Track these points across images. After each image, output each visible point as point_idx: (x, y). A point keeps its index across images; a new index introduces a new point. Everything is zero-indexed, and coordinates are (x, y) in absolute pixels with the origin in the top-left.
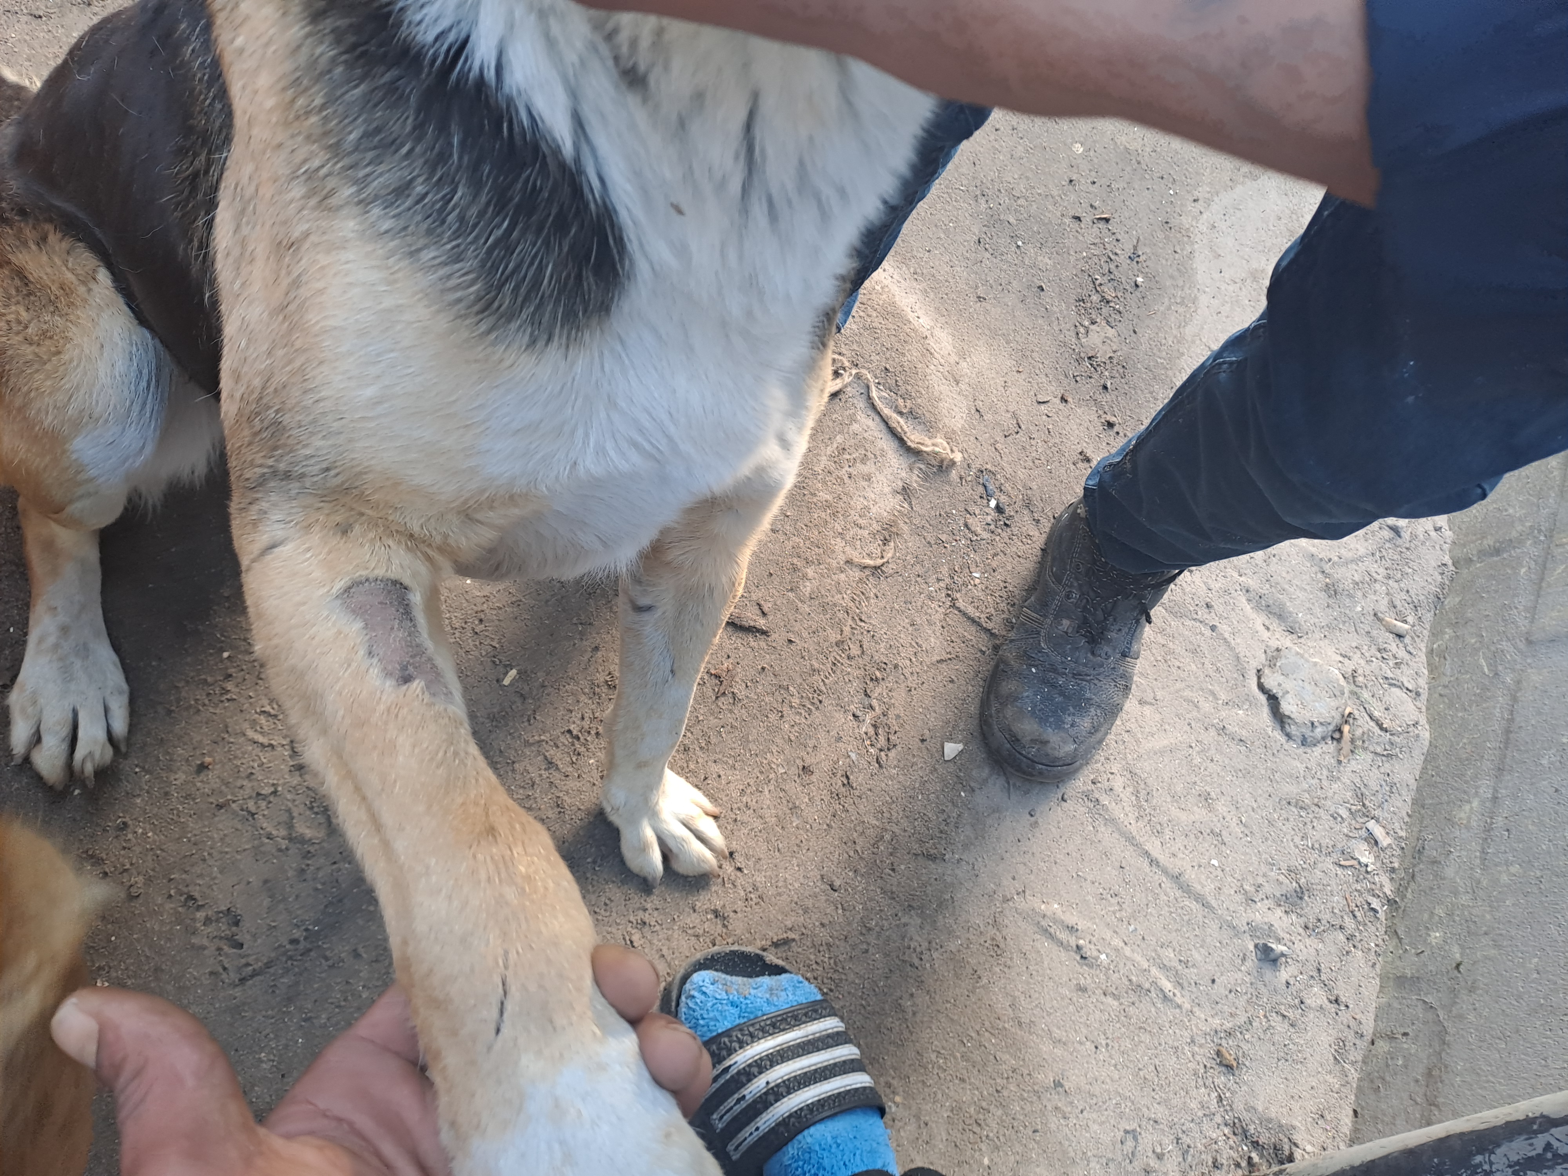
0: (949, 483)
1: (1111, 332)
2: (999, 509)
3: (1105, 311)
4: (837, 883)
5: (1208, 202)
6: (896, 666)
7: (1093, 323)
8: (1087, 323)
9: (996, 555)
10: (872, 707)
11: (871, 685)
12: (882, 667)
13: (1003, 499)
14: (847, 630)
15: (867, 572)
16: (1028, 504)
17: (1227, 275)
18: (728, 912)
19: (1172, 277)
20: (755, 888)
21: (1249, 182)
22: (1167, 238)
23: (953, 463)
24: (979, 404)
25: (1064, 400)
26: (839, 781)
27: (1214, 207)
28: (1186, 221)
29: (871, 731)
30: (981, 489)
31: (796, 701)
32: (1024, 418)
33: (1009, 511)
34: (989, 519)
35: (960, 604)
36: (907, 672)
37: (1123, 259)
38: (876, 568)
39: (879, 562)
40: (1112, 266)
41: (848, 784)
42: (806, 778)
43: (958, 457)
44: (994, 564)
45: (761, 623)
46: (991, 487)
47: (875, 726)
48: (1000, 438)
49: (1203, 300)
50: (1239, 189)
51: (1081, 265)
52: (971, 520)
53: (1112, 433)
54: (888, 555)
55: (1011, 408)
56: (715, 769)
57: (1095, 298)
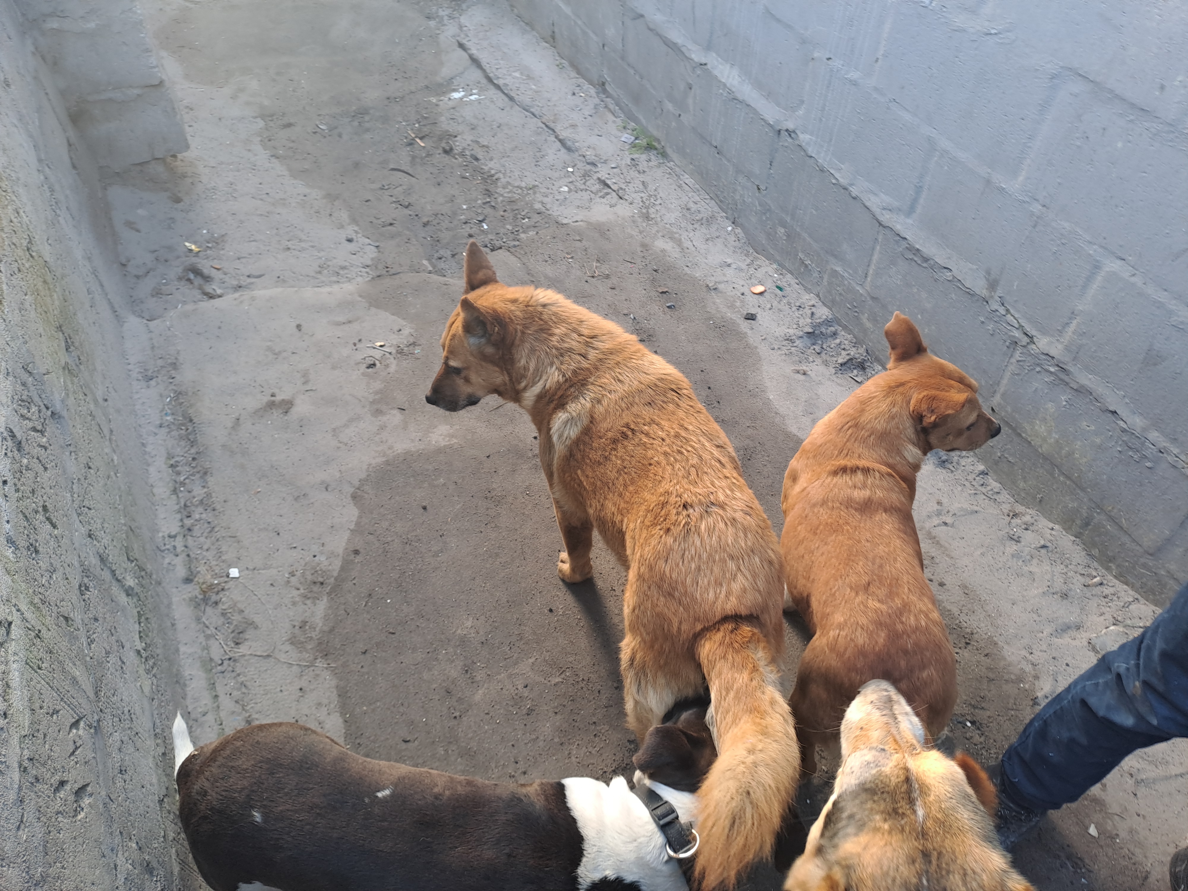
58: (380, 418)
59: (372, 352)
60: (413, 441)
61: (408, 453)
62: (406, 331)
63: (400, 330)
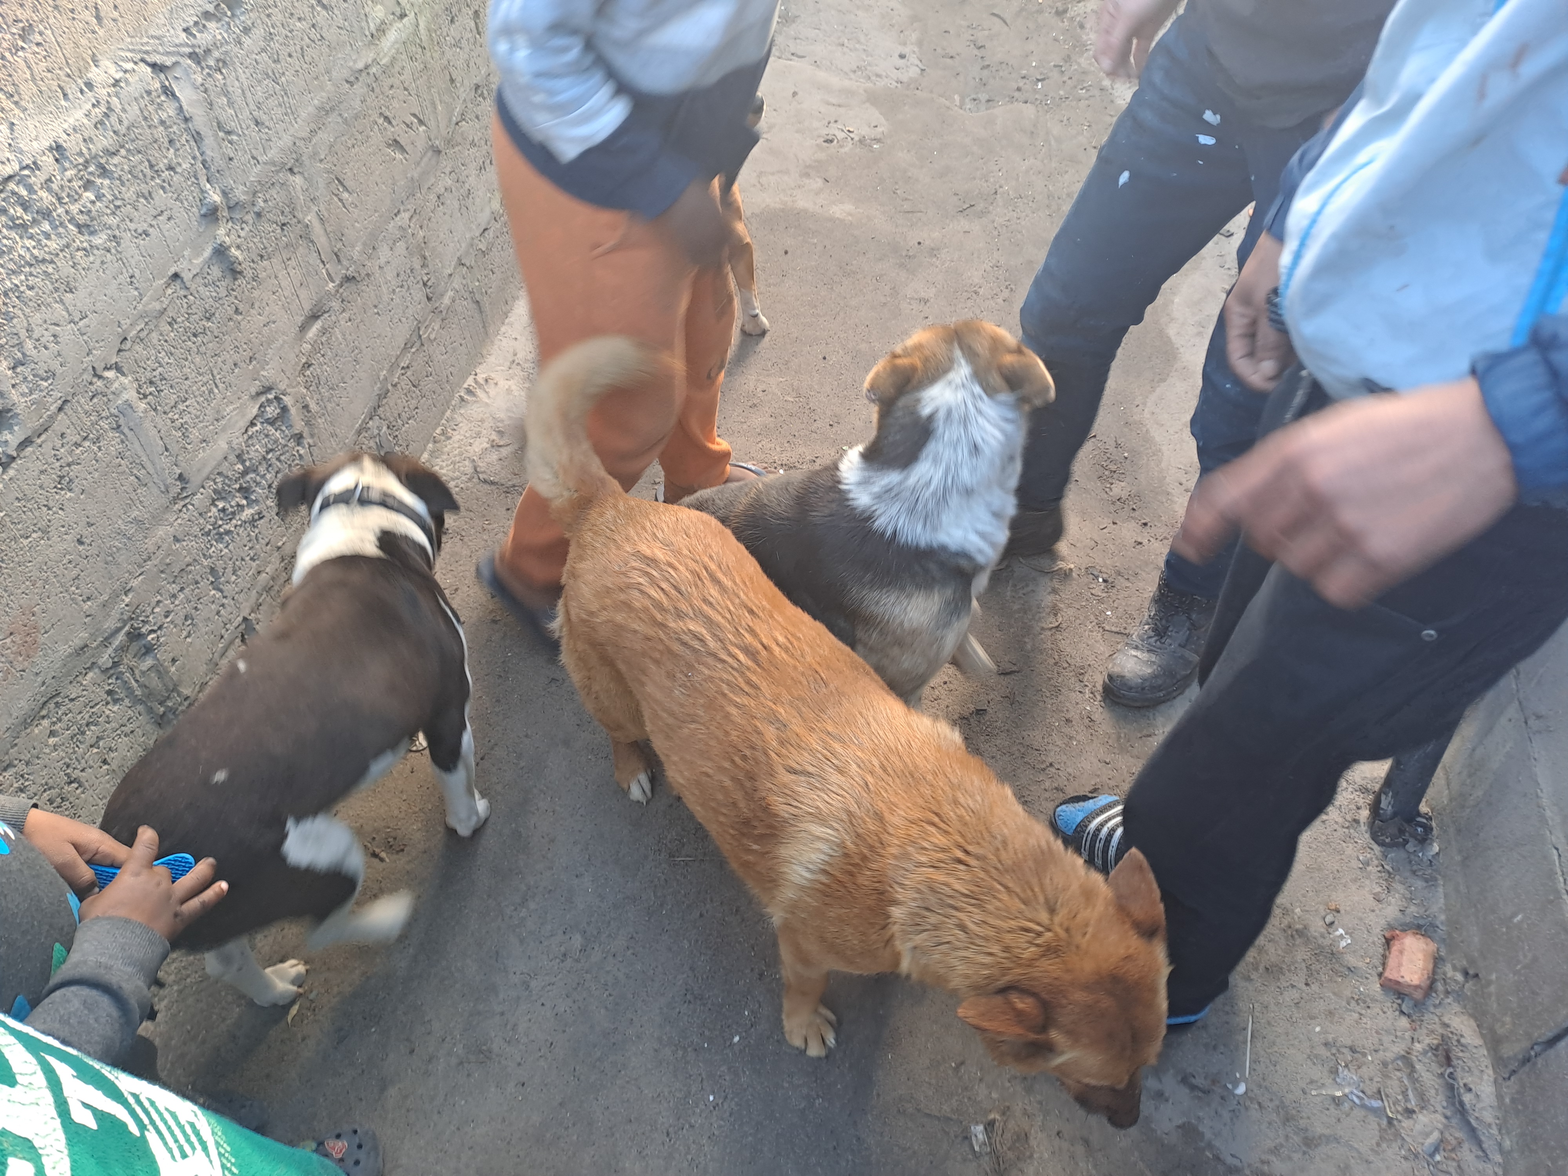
0: (1074, 580)
1: (1123, 484)
2: (1105, 581)
3: (1115, 476)
4: (1108, 761)
5: (1145, 404)
6: (1089, 665)
7: (1112, 484)
8: (1108, 486)
9: (1114, 602)
10: (1086, 686)
11: (1081, 677)
12: (1082, 668)
13: (1105, 576)
14: (1056, 657)
15: (1054, 630)
16: (1119, 574)
17: (1171, 431)
18: (1062, 786)
19: (1143, 446)
20: (1070, 775)
21: (1162, 384)
22: (1131, 430)
23: (1071, 570)
24: (1072, 542)
25: (1114, 523)
26: (1087, 721)
27: (1149, 404)
28: (1136, 418)
29: (1091, 695)
30: (1091, 576)
31: (1048, 694)
32: (1096, 539)
33: (1110, 580)
34: (1102, 587)
35: (1107, 628)
36: (1096, 666)
37: (1112, 449)
38: (1057, 627)
39: (1057, 624)
40: (1108, 455)
41: (1092, 721)
42: (1070, 724)
43: (1072, 566)
44: (1116, 605)
45: (1015, 668)
46: (1096, 573)
47: (1092, 693)
48: (1089, 551)
49: (1164, 448)
50: (1158, 390)
51: (1092, 462)
52: (1093, 592)
53: (1148, 527)
54: (1060, 620)
55: (1089, 536)
56: (1024, 733)
57: (1107, 473)
58: (804, 179)
59: (837, 133)
60: (815, 204)
61: (806, 211)
62: (880, 129)
63: (876, 126)
